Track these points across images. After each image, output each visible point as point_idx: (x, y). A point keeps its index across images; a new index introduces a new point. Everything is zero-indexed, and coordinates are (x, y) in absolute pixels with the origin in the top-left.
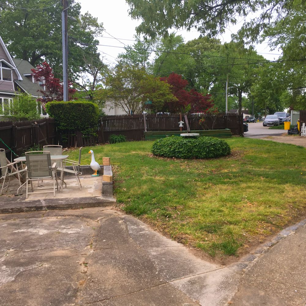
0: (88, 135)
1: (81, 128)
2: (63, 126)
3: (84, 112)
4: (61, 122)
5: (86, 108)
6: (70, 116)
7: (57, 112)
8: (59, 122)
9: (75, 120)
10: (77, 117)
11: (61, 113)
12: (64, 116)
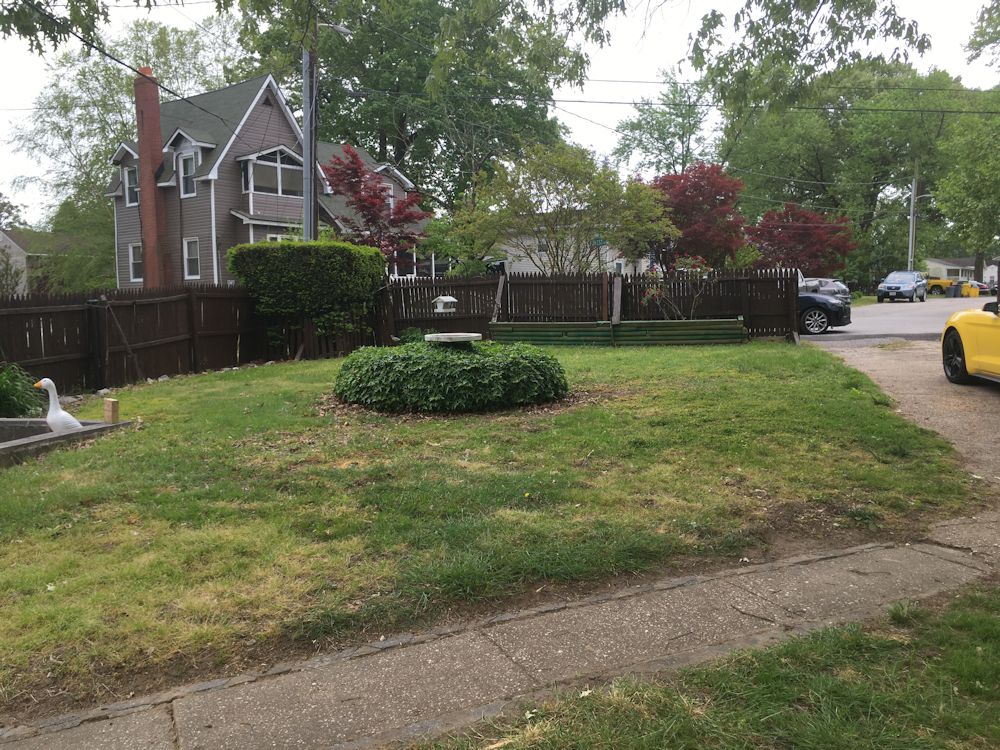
0: (332, 327)
1: (312, 310)
2: (268, 305)
3: (318, 268)
4: (264, 295)
5: (325, 257)
6: (283, 279)
7: (253, 269)
8: (256, 295)
9: (295, 290)
10: (299, 281)
11: (262, 271)
12: (269, 279)
